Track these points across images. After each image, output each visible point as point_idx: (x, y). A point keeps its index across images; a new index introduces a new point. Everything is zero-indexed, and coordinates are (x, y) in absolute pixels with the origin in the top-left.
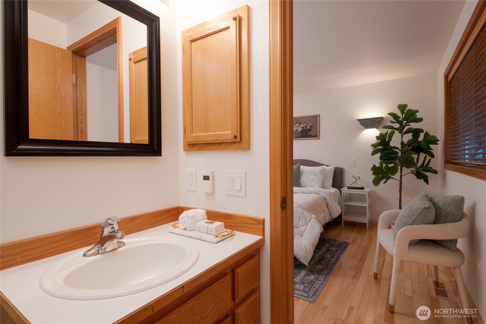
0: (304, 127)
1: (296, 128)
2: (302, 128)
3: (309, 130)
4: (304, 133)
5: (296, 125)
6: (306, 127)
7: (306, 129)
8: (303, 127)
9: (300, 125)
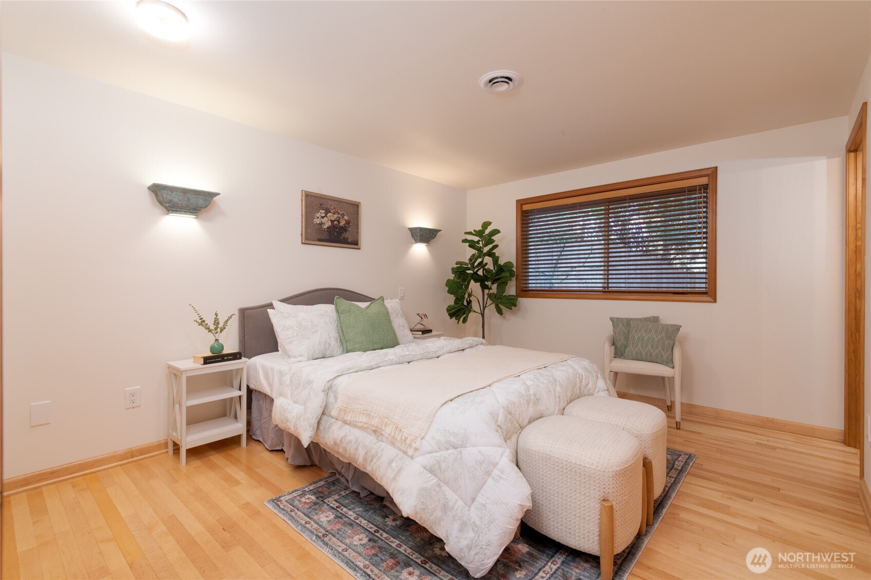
0: (334, 221)
1: (318, 218)
2: (332, 221)
3: (344, 229)
4: (335, 234)
5: (319, 213)
6: (339, 221)
7: (340, 226)
8: (333, 219)
9: (327, 215)
